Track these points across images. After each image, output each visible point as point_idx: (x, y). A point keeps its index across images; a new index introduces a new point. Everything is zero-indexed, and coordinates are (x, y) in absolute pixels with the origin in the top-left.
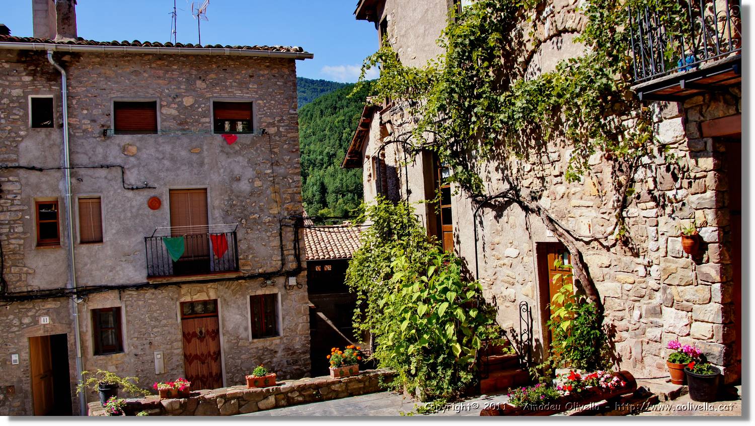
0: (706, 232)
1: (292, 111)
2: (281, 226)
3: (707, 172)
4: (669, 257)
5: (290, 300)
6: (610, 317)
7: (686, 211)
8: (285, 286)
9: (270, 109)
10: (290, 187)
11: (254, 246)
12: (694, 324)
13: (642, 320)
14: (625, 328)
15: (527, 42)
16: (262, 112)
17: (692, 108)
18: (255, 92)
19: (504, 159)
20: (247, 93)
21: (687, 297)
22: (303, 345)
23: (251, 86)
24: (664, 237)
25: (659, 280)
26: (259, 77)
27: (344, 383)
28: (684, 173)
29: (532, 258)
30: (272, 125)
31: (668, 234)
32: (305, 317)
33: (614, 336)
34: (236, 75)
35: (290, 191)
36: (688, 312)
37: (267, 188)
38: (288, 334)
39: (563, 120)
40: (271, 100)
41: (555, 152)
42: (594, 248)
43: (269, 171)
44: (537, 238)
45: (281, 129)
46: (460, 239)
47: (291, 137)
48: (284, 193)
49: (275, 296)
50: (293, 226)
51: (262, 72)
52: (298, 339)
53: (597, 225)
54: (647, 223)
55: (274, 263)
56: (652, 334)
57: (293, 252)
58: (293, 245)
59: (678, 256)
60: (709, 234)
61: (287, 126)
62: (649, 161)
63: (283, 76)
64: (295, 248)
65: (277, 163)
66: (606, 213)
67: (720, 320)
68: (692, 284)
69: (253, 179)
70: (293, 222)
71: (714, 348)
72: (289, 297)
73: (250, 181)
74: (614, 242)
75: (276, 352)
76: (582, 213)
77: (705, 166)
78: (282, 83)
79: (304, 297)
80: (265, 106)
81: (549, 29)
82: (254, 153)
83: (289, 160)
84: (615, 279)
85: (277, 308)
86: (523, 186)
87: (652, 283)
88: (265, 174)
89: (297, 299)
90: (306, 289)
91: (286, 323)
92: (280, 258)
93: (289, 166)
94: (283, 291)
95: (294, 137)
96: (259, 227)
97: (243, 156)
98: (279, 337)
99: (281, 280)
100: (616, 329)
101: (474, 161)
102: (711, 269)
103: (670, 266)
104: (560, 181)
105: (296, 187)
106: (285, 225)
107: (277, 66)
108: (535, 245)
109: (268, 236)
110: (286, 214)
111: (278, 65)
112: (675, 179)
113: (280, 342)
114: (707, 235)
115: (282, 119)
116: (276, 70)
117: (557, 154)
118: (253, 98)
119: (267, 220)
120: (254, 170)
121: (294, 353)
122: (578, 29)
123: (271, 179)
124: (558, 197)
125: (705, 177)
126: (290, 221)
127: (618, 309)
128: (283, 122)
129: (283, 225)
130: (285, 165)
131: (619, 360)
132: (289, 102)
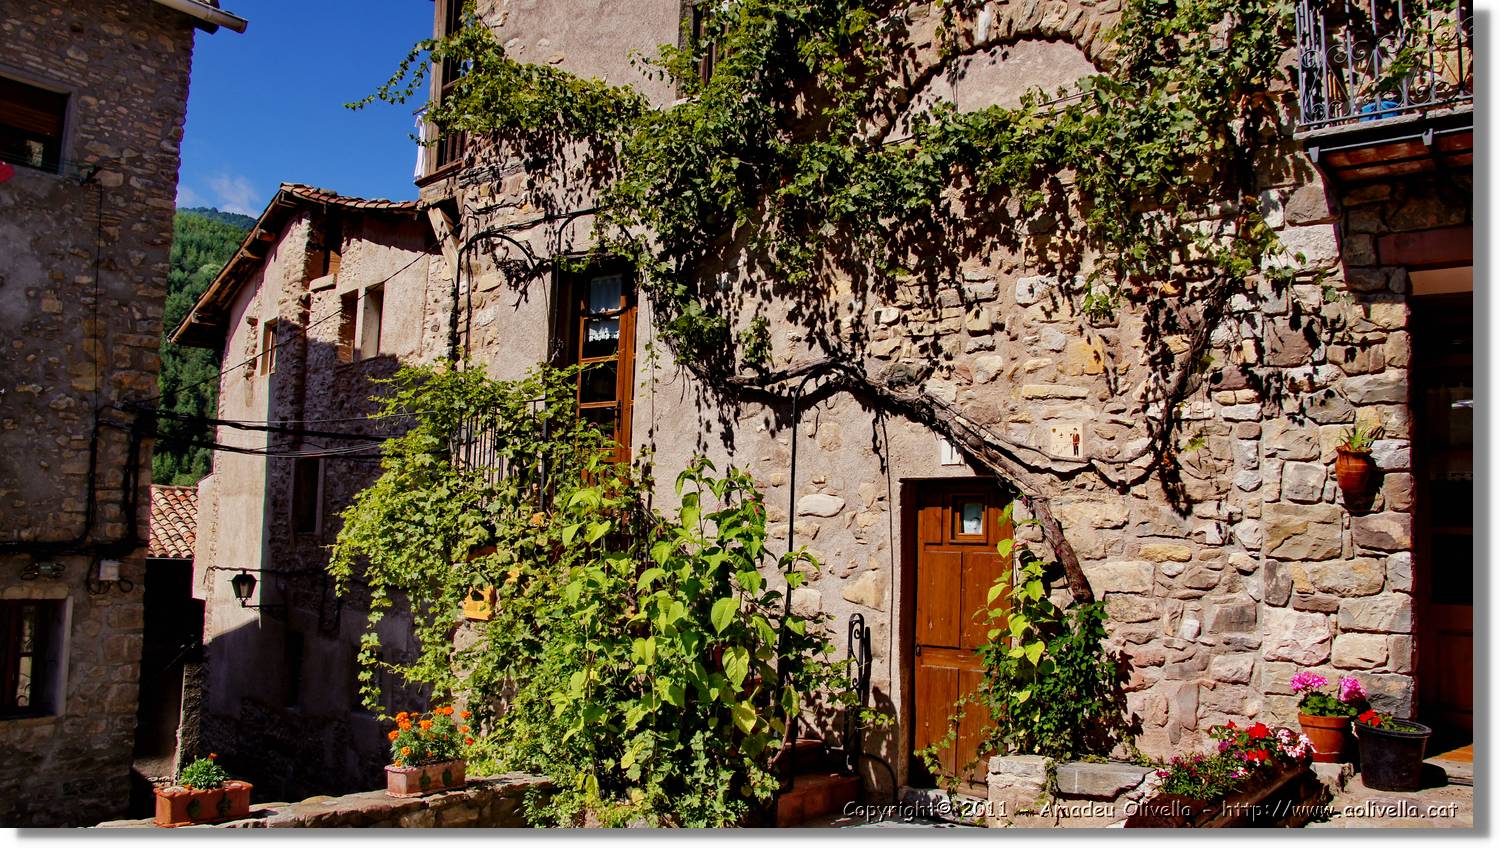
0: (1383, 449)
1: (166, 145)
2: (98, 424)
3: (1387, 331)
4: (1284, 502)
5: (95, 619)
6: (1115, 637)
7: (1337, 407)
8: (87, 583)
9: (112, 123)
10: (133, 331)
11: (17, 466)
12: (1341, 639)
13: (1202, 639)
14: (1158, 659)
15: (920, 48)
16: (91, 126)
17: (1358, 208)
18: (79, 70)
19: (819, 294)
20: (59, 69)
21: (1327, 584)
22: (117, 743)
23: (70, 53)
24: (1276, 463)
25: (1258, 550)
26: (97, 35)
27: (432, 809)
28: (1333, 331)
29: (886, 515)
30: (112, 165)
31: (1287, 455)
32: (129, 668)
33: (1126, 678)
34: (35, 13)
35: (132, 340)
36: (1327, 614)
37: (74, 322)
38: (77, 712)
39: (1013, 214)
40: (120, 104)
41: (983, 281)
42: (1083, 486)
43: (86, 280)
44: (908, 470)
45: (133, 182)
46: (654, 474)
47: (155, 208)
48: (116, 342)
49: (57, 605)
50: (128, 430)
51: (105, 28)
52: (103, 724)
53: (1097, 437)
54: (1234, 434)
55: (65, 518)
56: (1229, 666)
57: (119, 496)
58: (121, 478)
59: (1310, 498)
60: (1390, 452)
61: (149, 177)
62: (1249, 306)
63: (158, 55)
64: (125, 486)
65: (110, 265)
66: (1124, 411)
67: (1407, 625)
68: (1338, 556)
69: (38, 290)
70: (130, 419)
71: (1390, 683)
72: (95, 612)
73: (32, 293)
74: (1142, 472)
75: (38, 760)
76: (1056, 411)
77: (1387, 320)
78: (153, 71)
79: (132, 615)
80: (101, 114)
81: (989, 27)
82: (54, 224)
83: (143, 261)
84: (1135, 553)
85: (58, 640)
86: (870, 355)
87: (1238, 557)
88: (75, 284)
89: (113, 618)
90: (141, 596)
91: (78, 680)
92: (81, 507)
93: (139, 278)
94: (81, 594)
95: (161, 209)
96: (38, 418)
97: (21, 225)
98: (53, 718)
99: (79, 566)
100: (1131, 661)
101: (719, 295)
102: (1391, 522)
103: (1289, 520)
104: (989, 343)
105: (148, 332)
106: (108, 424)
107: (148, 27)
108: (897, 487)
109: (60, 447)
110: (113, 395)
111: (152, 24)
112: (1313, 340)
113: (55, 732)
114: (1386, 455)
115: (139, 158)
116: (143, 33)
117: (991, 285)
118: (73, 84)
119: (63, 404)
120: (46, 267)
121: (89, 762)
122: (1074, 33)
123: (89, 300)
124: (979, 378)
125: (1383, 341)
126: (122, 414)
127: (1139, 618)
128: (141, 167)
129: (102, 421)
130: (131, 272)
131: (1136, 728)
132: (164, 121)
